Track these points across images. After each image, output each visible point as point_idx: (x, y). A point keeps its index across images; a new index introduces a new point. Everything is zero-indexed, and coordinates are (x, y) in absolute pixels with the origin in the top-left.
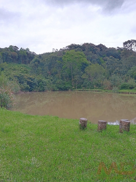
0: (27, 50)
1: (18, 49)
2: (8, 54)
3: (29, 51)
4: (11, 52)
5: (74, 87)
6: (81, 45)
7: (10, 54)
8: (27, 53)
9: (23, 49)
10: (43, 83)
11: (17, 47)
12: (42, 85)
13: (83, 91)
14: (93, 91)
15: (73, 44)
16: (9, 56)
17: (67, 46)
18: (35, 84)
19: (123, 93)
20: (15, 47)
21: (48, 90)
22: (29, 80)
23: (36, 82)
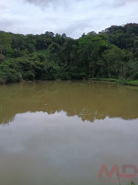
0: (63, 36)
1: (54, 34)
2: (43, 41)
3: (66, 37)
4: (47, 39)
5: (90, 76)
6: (123, 26)
7: (45, 41)
8: (63, 39)
9: (58, 34)
10: (53, 70)
11: (53, 33)
12: (53, 73)
13: (97, 81)
14: (107, 81)
15: (113, 26)
16: (44, 42)
17: (107, 29)
18: (44, 72)
19: (131, 85)
20: (51, 32)
21: (58, 78)
22: (37, 67)
23: (45, 70)
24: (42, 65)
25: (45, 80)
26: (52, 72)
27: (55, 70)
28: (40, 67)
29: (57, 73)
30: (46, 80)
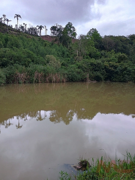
10: (127, 72)
18: (117, 73)
21: (130, 81)
22: (110, 68)
23: (117, 71)
24: (116, 65)
25: (115, 81)
26: (125, 74)
27: (129, 71)
28: (113, 68)
29: (130, 74)
30: (117, 81)
